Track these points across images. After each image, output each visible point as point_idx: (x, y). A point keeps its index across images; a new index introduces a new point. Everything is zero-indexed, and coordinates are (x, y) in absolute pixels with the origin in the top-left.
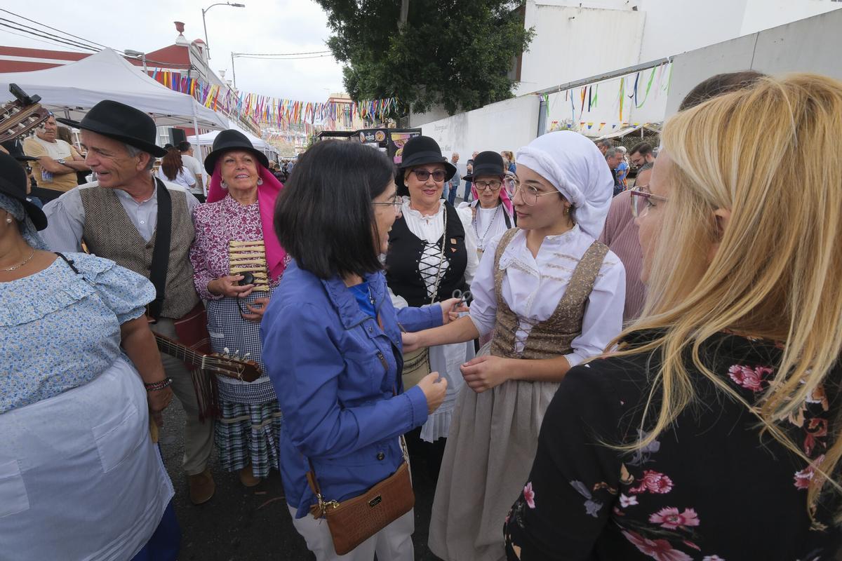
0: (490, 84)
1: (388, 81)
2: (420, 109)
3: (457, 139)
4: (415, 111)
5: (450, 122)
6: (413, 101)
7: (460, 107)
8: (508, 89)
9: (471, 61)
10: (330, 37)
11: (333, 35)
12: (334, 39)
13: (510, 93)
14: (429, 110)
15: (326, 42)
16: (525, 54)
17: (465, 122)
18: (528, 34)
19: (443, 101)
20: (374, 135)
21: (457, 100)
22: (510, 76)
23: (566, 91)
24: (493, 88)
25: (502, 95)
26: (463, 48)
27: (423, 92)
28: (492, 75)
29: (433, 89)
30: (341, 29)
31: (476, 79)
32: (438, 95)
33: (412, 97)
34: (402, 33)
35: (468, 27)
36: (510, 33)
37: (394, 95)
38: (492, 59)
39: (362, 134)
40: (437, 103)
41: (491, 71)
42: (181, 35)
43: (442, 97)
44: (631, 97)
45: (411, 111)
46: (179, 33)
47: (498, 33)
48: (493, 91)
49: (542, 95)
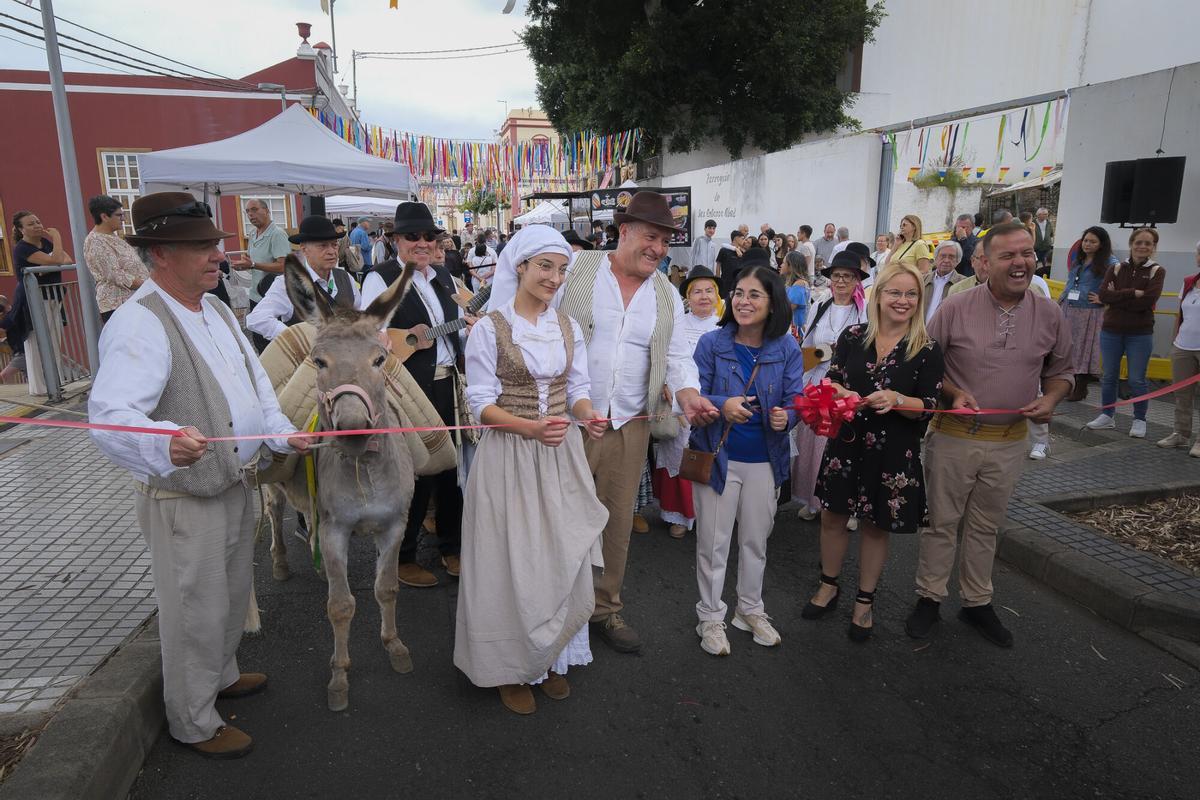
0: (803, 101)
1: (629, 101)
2: (680, 146)
3: (747, 197)
4: (673, 150)
5: (734, 171)
6: (669, 133)
7: (750, 139)
8: (838, 107)
9: (771, 67)
10: (527, 27)
11: (531, 25)
12: (533, 30)
13: (841, 114)
14: (697, 147)
15: (520, 36)
16: (867, 46)
17: (759, 173)
18: (872, 14)
19: (721, 130)
20: (616, 198)
21: (745, 129)
22: (841, 83)
23: (920, 129)
24: (809, 107)
25: (825, 120)
26: (757, 45)
27: (687, 118)
28: (808, 87)
29: (705, 113)
30: (545, 15)
31: (779, 93)
32: (714, 122)
33: (668, 129)
34: (651, 23)
35: (765, 11)
36: (840, 12)
37: (637, 125)
38: (807, 60)
39: (596, 196)
40: (711, 135)
41: (806, 79)
42: (305, 42)
43: (719, 125)
44: (1017, 144)
45: (665, 150)
46: (302, 39)
47: (819, 12)
48: (809, 114)
49: (885, 133)
